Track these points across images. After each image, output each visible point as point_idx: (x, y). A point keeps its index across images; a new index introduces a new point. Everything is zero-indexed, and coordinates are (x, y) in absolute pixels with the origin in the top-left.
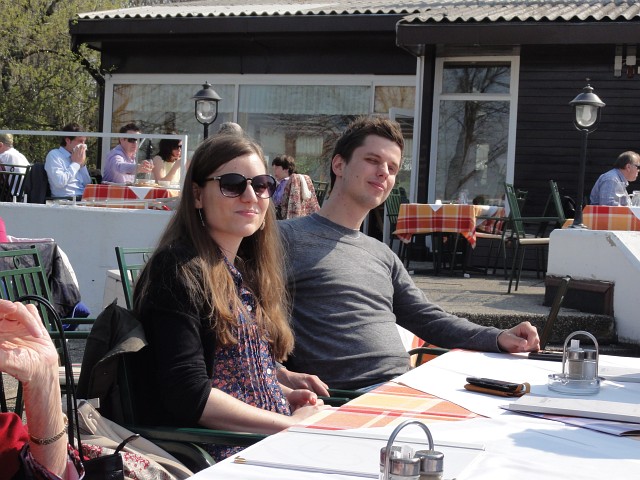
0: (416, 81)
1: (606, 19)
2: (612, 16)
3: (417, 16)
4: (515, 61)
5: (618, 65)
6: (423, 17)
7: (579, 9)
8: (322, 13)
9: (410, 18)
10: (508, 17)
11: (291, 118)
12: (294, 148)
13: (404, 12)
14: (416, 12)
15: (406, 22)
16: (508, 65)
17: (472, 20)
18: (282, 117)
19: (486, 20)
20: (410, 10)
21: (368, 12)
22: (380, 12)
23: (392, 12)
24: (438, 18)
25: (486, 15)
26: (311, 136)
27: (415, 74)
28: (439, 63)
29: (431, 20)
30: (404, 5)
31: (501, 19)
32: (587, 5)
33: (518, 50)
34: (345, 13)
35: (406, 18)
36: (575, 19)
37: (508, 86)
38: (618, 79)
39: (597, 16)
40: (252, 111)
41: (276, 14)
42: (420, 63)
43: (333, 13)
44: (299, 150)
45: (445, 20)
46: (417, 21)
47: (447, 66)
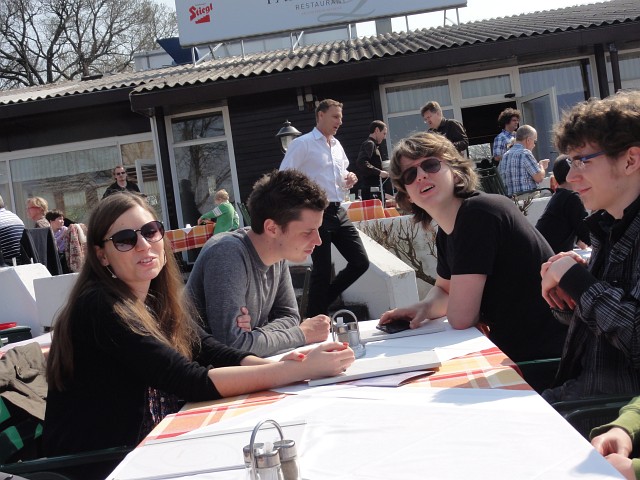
0: (153, 136)
1: (286, 70)
2: (290, 67)
3: (144, 86)
4: (225, 110)
5: (301, 103)
6: (149, 87)
7: (265, 65)
8: (67, 94)
9: (139, 89)
10: (214, 78)
11: (55, 180)
12: (63, 202)
13: (133, 84)
14: (142, 83)
15: (136, 92)
16: (220, 114)
17: (187, 84)
18: (48, 180)
19: (198, 82)
20: (137, 83)
21: (104, 88)
22: (114, 87)
23: (123, 86)
24: (161, 86)
25: (197, 79)
26: (74, 191)
27: (150, 130)
28: (168, 120)
29: (155, 88)
30: (132, 79)
31: (209, 80)
32: (269, 62)
33: (225, 101)
34: (86, 91)
35: (136, 89)
36: (263, 73)
37: (223, 130)
38: (302, 113)
39: (279, 69)
40: (24, 179)
41: (30, 100)
42: (153, 123)
43: (77, 92)
44: (66, 204)
45: (166, 87)
46: (145, 90)
47: (174, 121)
